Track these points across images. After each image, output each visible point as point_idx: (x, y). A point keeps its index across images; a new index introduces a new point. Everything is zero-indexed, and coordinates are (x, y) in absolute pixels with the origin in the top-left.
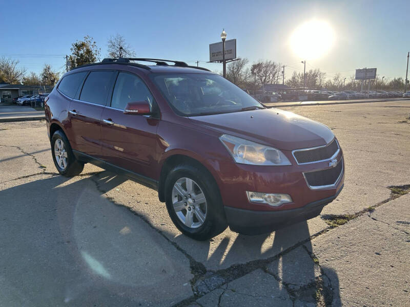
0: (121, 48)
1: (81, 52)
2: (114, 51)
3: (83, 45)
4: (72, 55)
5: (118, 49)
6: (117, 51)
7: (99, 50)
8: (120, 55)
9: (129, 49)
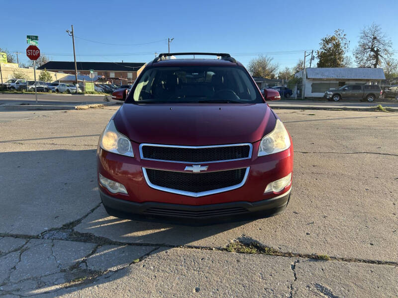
0: (375, 38)
1: (330, 45)
2: (366, 41)
3: (333, 39)
4: (319, 50)
5: (371, 40)
6: (369, 42)
7: (348, 42)
8: (372, 46)
9: (385, 39)
